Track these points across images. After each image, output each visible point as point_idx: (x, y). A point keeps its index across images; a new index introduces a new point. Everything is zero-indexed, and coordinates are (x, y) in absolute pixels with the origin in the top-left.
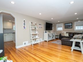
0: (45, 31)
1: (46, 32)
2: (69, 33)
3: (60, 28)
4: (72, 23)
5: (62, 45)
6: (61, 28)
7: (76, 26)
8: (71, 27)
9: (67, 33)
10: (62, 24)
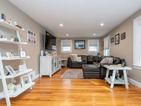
0: (42, 52)
1: (45, 55)
2: (81, 56)
3: (67, 47)
4: (84, 41)
5: (85, 78)
6: (69, 47)
7: (90, 45)
8: (83, 47)
9: (78, 56)
10: (71, 41)
